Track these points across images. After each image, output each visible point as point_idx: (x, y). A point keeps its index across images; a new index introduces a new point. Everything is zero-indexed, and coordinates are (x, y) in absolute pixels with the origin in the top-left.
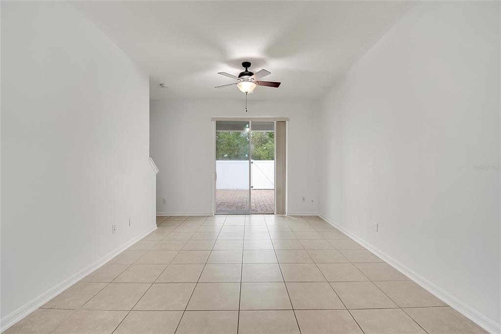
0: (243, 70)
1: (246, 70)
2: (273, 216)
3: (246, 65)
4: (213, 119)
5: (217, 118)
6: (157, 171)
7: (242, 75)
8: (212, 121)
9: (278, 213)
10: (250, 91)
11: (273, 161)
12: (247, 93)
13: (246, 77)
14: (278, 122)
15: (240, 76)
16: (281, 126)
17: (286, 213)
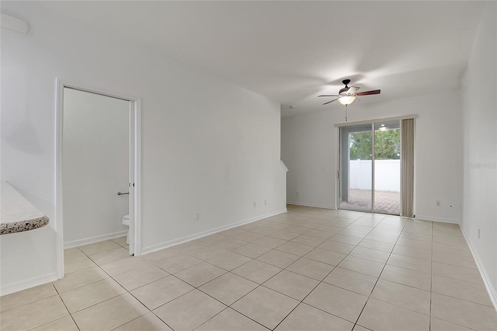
0: (344, 86)
1: (346, 87)
2: (398, 218)
3: (346, 82)
4: (336, 125)
6: (287, 170)
7: (342, 91)
8: (335, 127)
9: (403, 215)
11: (399, 160)
12: (346, 105)
13: (344, 92)
14: (404, 121)
15: (340, 93)
16: (408, 124)
17: (414, 216)
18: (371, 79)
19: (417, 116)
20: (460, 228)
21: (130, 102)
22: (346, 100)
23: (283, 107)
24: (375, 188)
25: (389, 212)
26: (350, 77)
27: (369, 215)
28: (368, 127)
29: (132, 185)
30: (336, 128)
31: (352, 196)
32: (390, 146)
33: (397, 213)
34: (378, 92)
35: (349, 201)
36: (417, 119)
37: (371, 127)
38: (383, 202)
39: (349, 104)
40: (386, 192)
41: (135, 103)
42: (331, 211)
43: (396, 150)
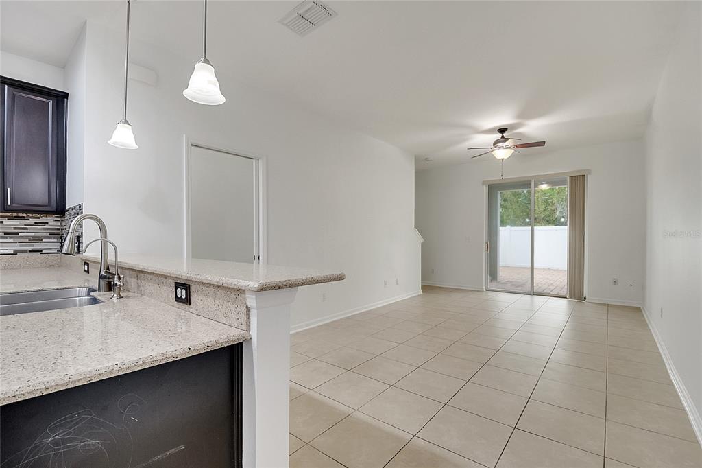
0: (499, 136)
1: (503, 137)
2: (565, 301)
3: (502, 131)
4: (484, 183)
5: (489, 181)
6: (422, 240)
7: (496, 142)
9: (571, 297)
10: (505, 157)
11: (566, 227)
12: (503, 159)
13: (501, 144)
14: (572, 177)
15: (494, 145)
16: (578, 182)
17: (585, 298)
18: (533, 128)
19: (589, 172)
20: (641, 311)
21: (254, 161)
22: (502, 153)
23: (417, 160)
24: (536, 265)
25: (553, 293)
26: (508, 125)
27: (528, 298)
28: (526, 184)
29: (257, 258)
30: (484, 186)
31: (502, 274)
32: (549, 208)
33: (563, 294)
34: (543, 144)
35: (498, 280)
36: (589, 176)
37: (530, 184)
38: (544, 282)
39: (505, 158)
40: (545, 269)
41: (260, 161)
42: (478, 293)
43: (558, 214)
